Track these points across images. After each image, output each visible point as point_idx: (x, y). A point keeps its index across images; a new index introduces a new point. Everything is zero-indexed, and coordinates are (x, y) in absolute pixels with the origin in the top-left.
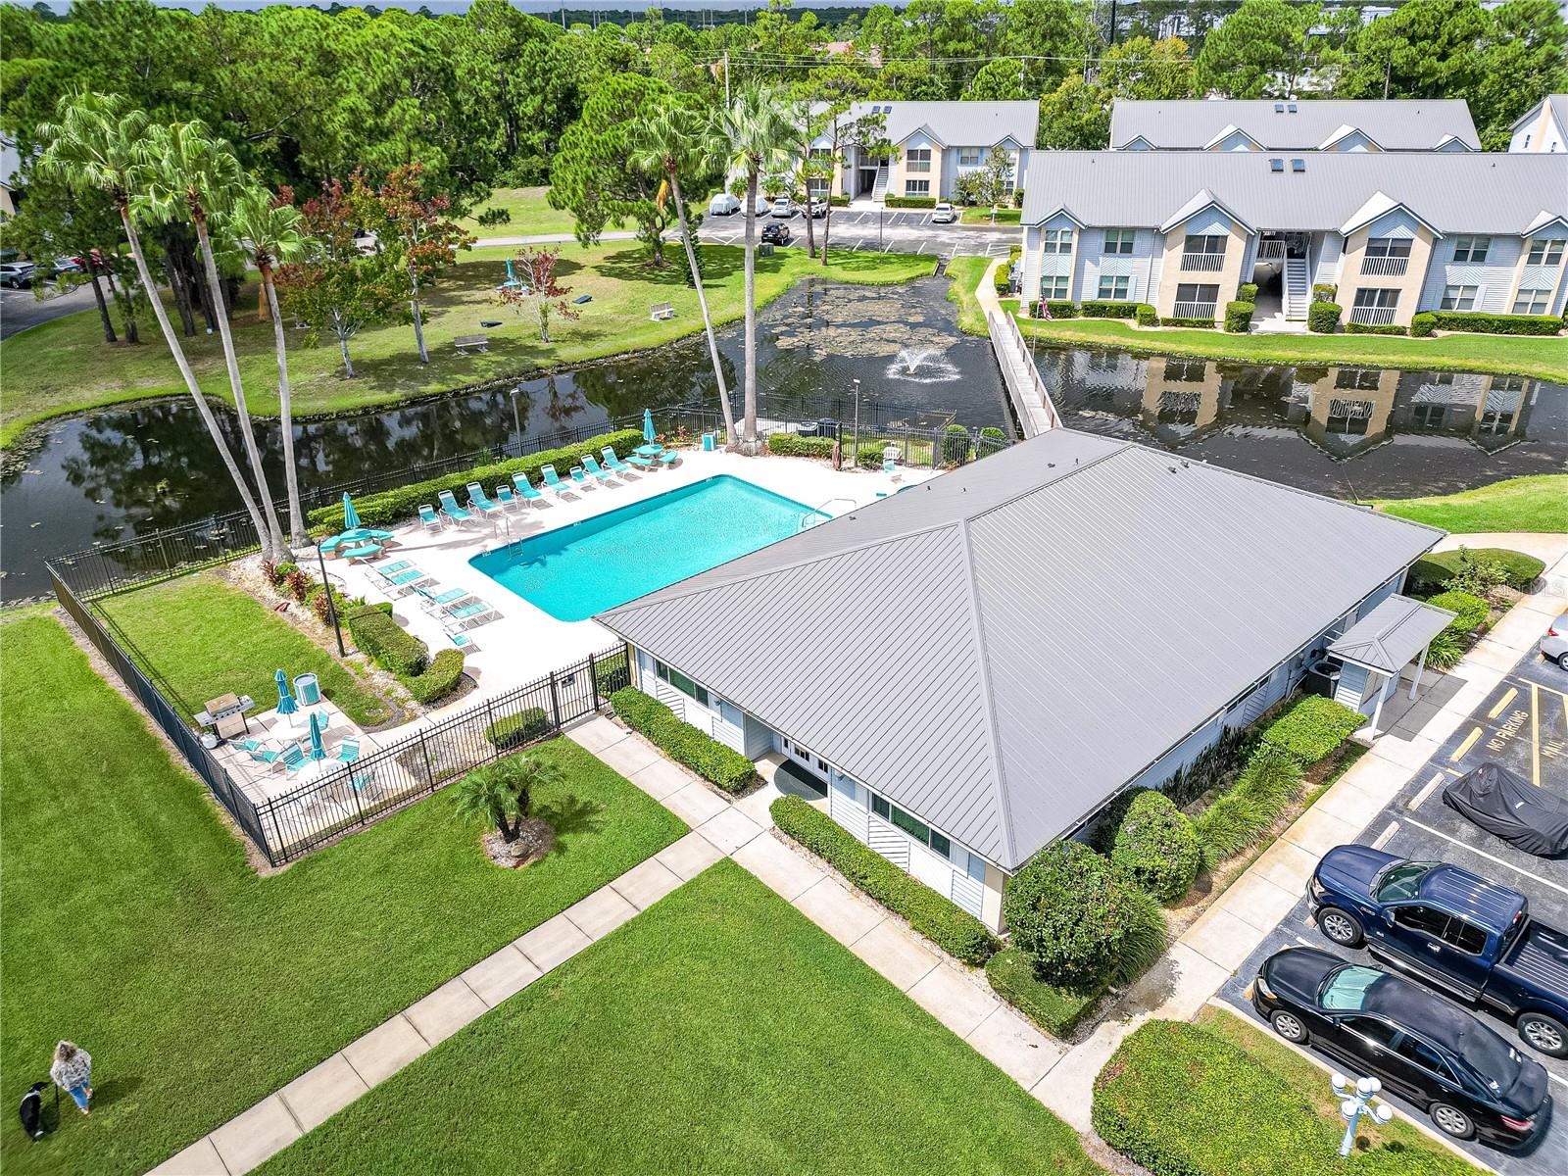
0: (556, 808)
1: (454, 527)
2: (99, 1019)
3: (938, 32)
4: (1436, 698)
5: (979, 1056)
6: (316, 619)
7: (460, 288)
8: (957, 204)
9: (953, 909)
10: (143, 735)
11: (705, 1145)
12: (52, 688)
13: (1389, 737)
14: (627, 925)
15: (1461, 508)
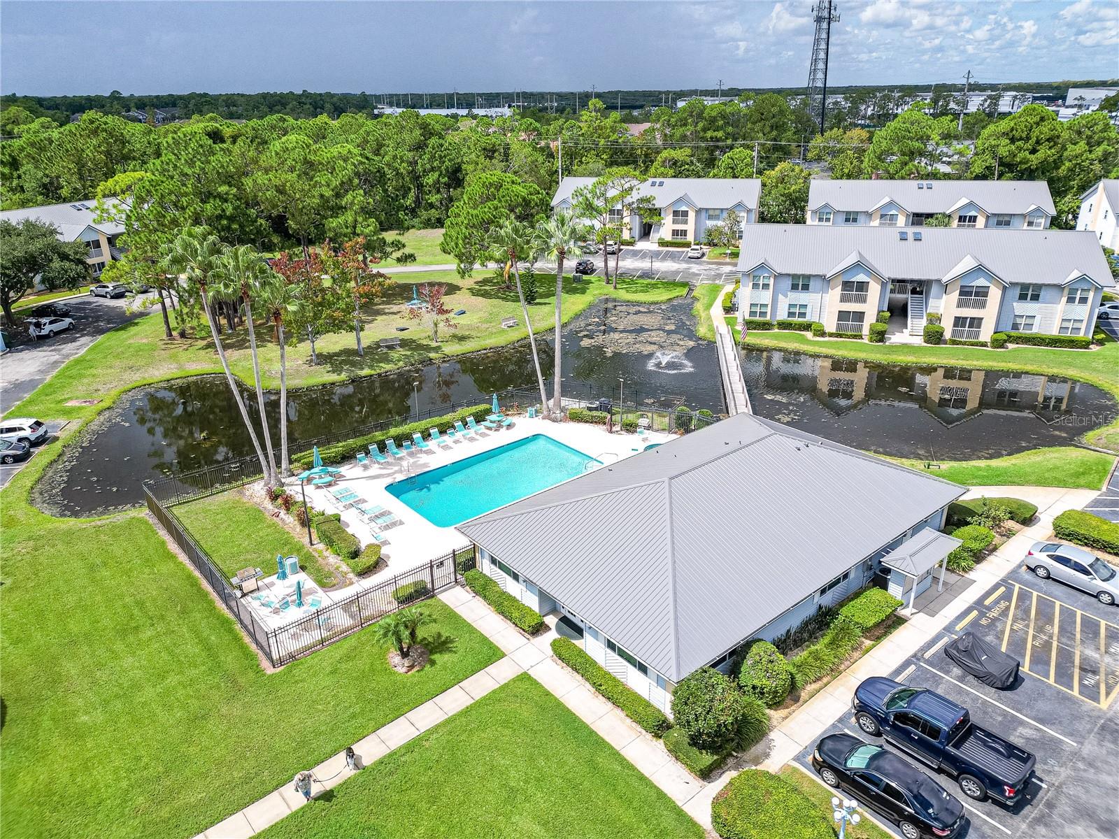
0: (430, 640)
1: (376, 465)
2: (183, 748)
3: (701, 125)
4: (953, 591)
5: (655, 787)
6: (296, 522)
7: (383, 303)
8: (705, 245)
9: (648, 705)
10: (200, 589)
11: (502, 826)
12: (147, 560)
13: (921, 614)
14: (467, 708)
15: (997, 468)
